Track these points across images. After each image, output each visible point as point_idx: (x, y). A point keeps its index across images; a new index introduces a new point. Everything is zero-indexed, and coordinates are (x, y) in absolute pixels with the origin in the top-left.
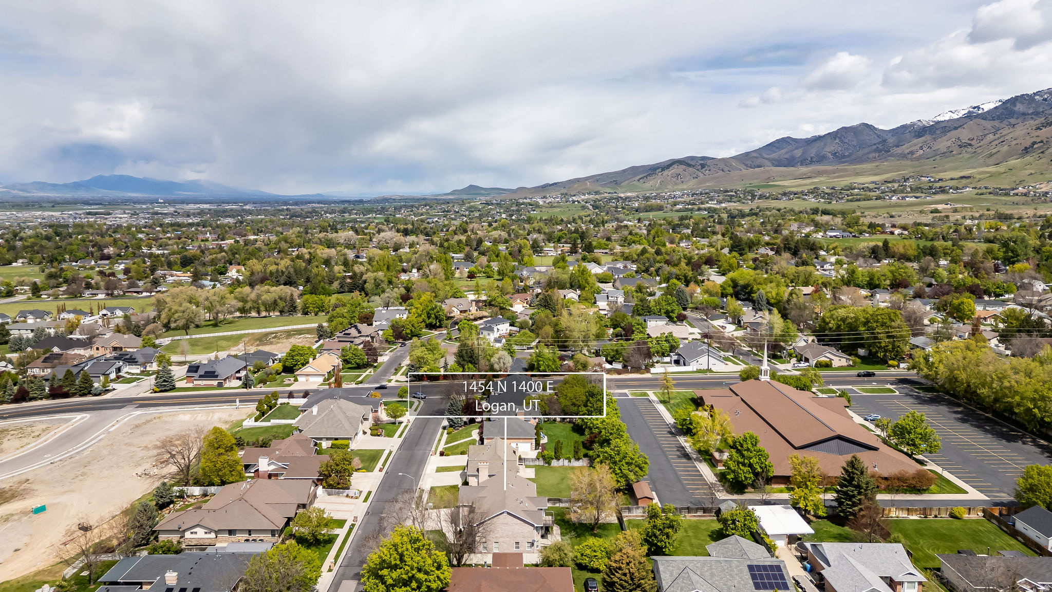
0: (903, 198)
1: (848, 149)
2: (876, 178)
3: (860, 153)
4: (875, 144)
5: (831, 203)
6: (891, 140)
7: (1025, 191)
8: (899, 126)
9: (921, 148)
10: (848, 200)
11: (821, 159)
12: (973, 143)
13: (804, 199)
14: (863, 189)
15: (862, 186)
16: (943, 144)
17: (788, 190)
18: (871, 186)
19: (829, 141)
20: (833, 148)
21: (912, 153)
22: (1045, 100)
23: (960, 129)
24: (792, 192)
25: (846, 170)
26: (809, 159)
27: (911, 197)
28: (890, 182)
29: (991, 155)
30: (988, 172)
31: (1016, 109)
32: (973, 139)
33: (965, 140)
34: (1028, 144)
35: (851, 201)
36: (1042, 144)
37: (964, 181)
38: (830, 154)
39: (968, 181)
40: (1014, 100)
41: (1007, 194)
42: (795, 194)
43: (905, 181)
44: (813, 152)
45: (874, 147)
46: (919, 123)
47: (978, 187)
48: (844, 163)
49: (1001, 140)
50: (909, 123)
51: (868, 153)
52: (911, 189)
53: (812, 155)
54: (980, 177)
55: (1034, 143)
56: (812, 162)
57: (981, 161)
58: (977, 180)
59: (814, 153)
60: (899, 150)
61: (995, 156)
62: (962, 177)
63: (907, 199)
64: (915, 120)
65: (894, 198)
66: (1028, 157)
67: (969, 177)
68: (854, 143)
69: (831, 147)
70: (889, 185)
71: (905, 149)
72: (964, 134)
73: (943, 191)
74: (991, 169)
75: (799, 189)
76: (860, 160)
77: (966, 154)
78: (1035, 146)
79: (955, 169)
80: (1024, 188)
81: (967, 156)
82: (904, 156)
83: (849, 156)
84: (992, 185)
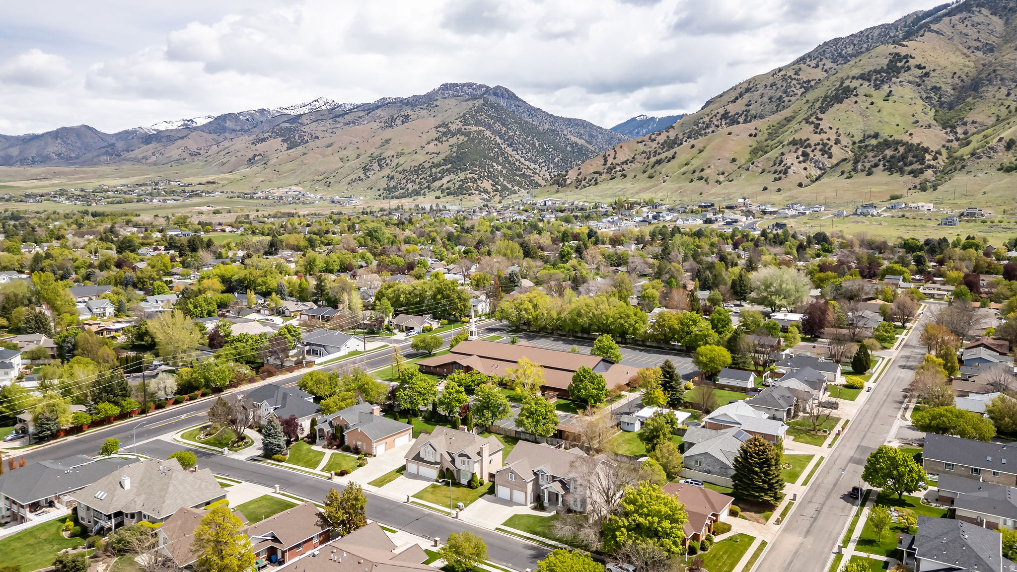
0: (164, 201)
1: (74, 151)
2: (124, 181)
3: (89, 155)
4: (103, 148)
5: (91, 205)
6: (120, 145)
7: (264, 195)
8: (121, 130)
9: (154, 154)
10: (108, 203)
11: (44, 160)
12: (202, 152)
13: (55, 201)
14: (117, 191)
15: (115, 189)
16: (174, 151)
17: (29, 192)
18: (125, 189)
19: (50, 140)
20: (56, 149)
21: (145, 158)
22: (247, 120)
23: (185, 139)
24: (38, 194)
25: (85, 172)
26: (31, 158)
27: (171, 200)
28: (141, 185)
29: (223, 164)
30: (228, 179)
31: (227, 125)
32: (201, 149)
33: (194, 149)
34: (251, 156)
35: (112, 203)
36: (260, 157)
37: (210, 187)
38: (54, 155)
39: (214, 186)
40: (224, 118)
41: (252, 198)
42: (41, 196)
43: (156, 185)
44: (32, 151)
45: (104, 150)
46: (141, 130)
47: (225, 191)
48: (75, 164)
49: (226, 151)
50: (130, 129)
51: (98, 156)
52: (166, 192)
53: (33, 155)
54: (223, 182)
55: (255, 156)
56: (34, 162)
57: (216, 169)
58: (221, 185)
59: (35, 152)
60: (132, 155)
61: (227, 165)
62: (208, 183)
63: (168, 202)
64: (136, 127)
65: (154, 201)
66: (255, 167)
67: (214, 183)
68: (79, 144)
69: (52, 148)
70: (143, 188)
71: (137, 153)
72: (192, 143)
73: (194, 194)
74: (227, 176)
75: (41, 191)
76: (92, 163)
77: (199, 162)
78: (257, 158)
79: (196, 175)
80: (262, 192)
81: (201, 164)
82: (137, 160)
83: (77, 158)
84: (238, 189)
